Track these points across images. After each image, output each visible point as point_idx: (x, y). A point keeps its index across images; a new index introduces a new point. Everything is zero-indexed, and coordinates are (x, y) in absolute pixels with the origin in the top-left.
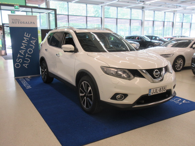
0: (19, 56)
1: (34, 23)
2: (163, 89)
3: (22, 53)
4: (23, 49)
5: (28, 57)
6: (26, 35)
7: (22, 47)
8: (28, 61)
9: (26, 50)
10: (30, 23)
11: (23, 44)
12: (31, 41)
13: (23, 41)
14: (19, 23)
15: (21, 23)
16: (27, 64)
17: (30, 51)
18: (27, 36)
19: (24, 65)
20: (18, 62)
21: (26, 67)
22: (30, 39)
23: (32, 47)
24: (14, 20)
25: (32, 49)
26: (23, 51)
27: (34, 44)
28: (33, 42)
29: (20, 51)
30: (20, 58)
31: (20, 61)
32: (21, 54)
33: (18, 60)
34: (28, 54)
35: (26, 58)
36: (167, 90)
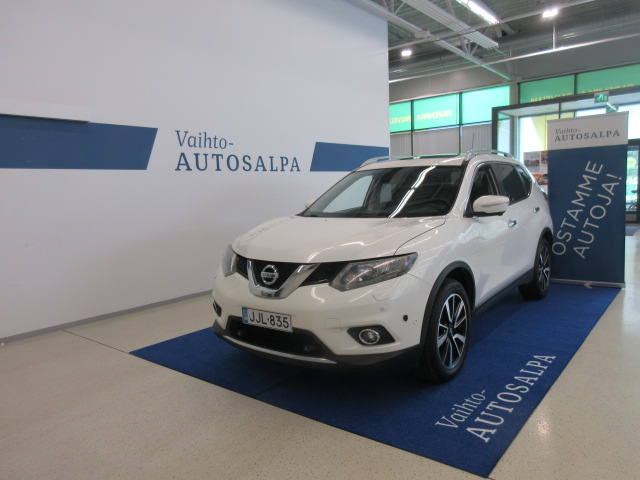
0: (564, 223)
1: (617, 133)
2: (282, 320)
3: (575, 217)
4: (578, 207)
5: (588, 228)
6: (590, 168)
7: (574, 202)
8: (589, 238)
9: (587, 210)
10: (604, 134)
11: (578, 192)
12: (603, 185)
13: (581, 186)
14: (575, 137)
15: (579, 136)
16: (584, 248)
17: (598, 212)
18: (592, 171)
19: (575, 249)
20: (560, 241)
21: (581, 255)
22: (602, 178)
23: (603, 202)
24: (562, 132)
25: (605, 207)
26: (577, 211)
27: (610, 191)
28: (609, 187)
29: (568, 212)
30: (566, 229)
31: (568, 236)
32: (570, 220)
33: (561, 235)
34: (592, 220)
35: (584, 230)
36: (294, 329)
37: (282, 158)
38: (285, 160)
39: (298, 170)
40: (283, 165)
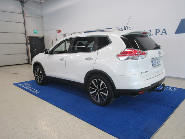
37: (156, 30)
38: (158, 31)
39: (166, 34)
40: (156, 33)
